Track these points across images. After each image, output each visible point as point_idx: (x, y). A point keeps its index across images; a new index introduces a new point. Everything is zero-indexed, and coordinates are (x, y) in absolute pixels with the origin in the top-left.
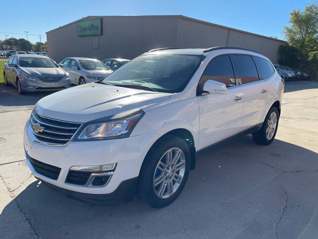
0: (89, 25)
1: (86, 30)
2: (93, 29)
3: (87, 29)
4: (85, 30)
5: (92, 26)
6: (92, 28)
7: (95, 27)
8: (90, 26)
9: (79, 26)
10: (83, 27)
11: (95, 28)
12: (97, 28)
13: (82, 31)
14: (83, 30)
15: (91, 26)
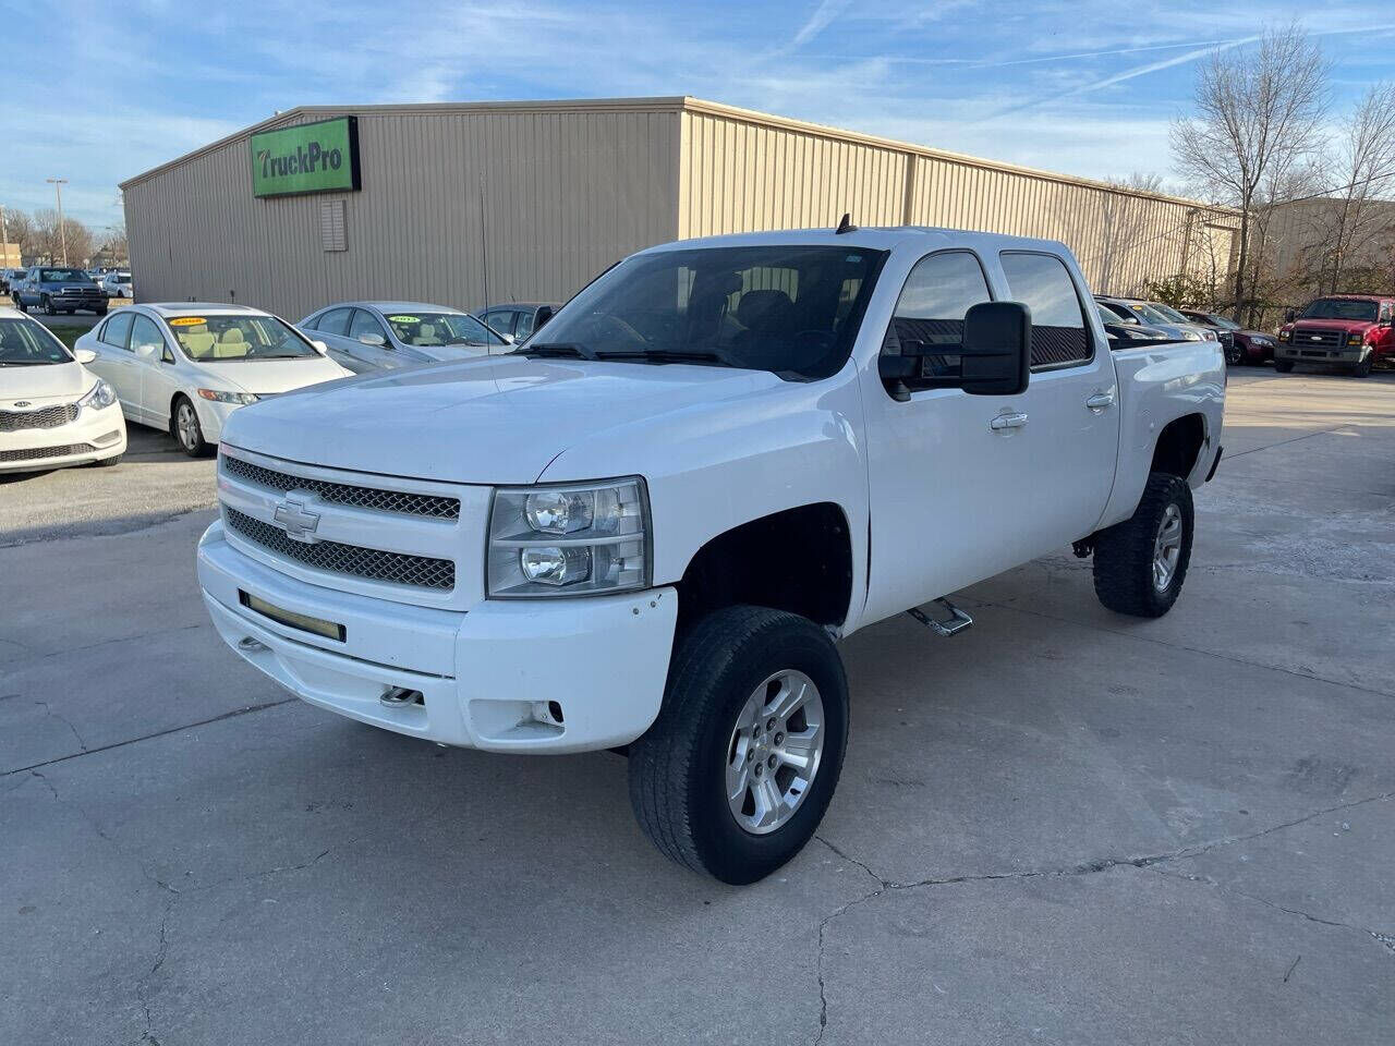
0: (299, 149)
1: (291, 168)
2: (318, 164)
3: (294, 165)
4: (286, 168)
5: (315, 153)
6: (314, 159)
7: (325, 155)
8: (305, 151)
9: (259, 154)
10: (275, 155)
11: (328, 160)
12: (333, 159)
13: (273, 174)
14: (276, 167)
15: (311, 150)
